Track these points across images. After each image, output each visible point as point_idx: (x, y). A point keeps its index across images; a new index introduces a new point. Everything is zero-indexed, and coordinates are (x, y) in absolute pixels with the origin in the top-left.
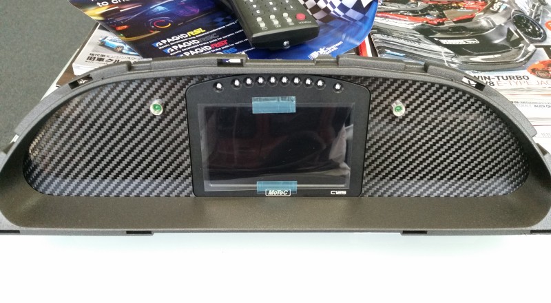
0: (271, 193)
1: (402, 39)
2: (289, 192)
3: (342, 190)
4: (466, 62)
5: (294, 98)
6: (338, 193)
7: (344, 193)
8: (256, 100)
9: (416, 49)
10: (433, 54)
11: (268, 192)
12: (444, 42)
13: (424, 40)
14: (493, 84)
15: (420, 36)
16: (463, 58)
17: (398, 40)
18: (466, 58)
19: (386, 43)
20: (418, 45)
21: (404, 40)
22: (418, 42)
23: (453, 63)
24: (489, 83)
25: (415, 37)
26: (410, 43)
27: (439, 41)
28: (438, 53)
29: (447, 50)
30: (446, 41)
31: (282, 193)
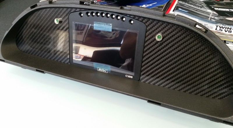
0: (100, 70)
1: (192, 5)
2: (107, 71)
3: (131, 75)
4: (222, 20)
5: (111, 24)
6: (129, 77)
7: (132, 77)
8: (95, 23)
9: (197, 10)
10: (206, 13)
11: (98, 69)
12: (216, 9)
13: (206, 7)
14: (231, 32)
15: (204, 5)
16: (222, 17)
17: (190, 5)
18: (224, 18)
19: (182, 5)
20: (199, 8)
21: (194, 5)
22: (201, 7)
23: (214, 19)
24: (229, 31)
25: (201, 5)
26: (196, 7)
27: (214, 8)
28: (209, 13)
29: (215, 13)
30: (218, 9)
31: (104, 71)
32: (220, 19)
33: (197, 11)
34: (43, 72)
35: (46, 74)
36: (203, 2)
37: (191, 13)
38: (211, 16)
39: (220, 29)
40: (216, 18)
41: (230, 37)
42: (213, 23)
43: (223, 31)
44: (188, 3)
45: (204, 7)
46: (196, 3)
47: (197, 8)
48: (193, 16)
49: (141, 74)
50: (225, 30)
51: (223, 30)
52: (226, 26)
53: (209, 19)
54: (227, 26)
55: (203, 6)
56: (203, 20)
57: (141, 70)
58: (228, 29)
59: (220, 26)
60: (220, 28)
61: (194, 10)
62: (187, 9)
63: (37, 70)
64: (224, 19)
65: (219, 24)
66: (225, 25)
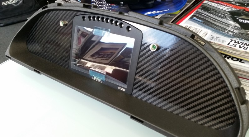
0: (95, 78)
2: (101, 80)
3: (124, 88)
4: (243, 34)
5: (109, 30)
6: (122, 89)
7: (124, 90)
8: (96, 28)
11: (94, 77)
12: (241, 21)
13: (229, 18)
14: (247, 49)
15: (228, 15)
16: (243, 31)
17: (209, 14)
18: (246, 31)
19: (199, 14)
20: (220, 19)
21: (214, 15)
22: (222, 18)
23: (232, 32)
24: (245, 47)
25: (224, 15)
26: (216, 17)
27: (239, 20)
28: (228, 25)
29: (237, 25)
30: (243, 21)
31: (98, 80)
32: (241, 33)
33: (215, 21)
34: (39, 73)
35: (42, 75)
36: (228, 12)
37: (206, 23)
38: (230, 28)
39: (234, 44)
40: (236, 31)
41: (244, 54)
42: (229, 36)
43: (237, 47)
44: (208, 12)
45: (227, 17)
46: (219, 13)
47: (218, 18)
48: (207, 26)
49: (134, 88)
50: (240, 46)
51: (238, 45)
52: (243, 42)
53: (226, 32)
54: (245, 42)
55: (225, 17)
56: (217, 32)
57: (134, 83)
58: (244, 45)
59: (235, 41)
60: (235, 42)
61: (212, 20)
62: (203, 19)
63: (35, 70)
64: (245, 33)
65: (236, 38)
66: (244, 40)
